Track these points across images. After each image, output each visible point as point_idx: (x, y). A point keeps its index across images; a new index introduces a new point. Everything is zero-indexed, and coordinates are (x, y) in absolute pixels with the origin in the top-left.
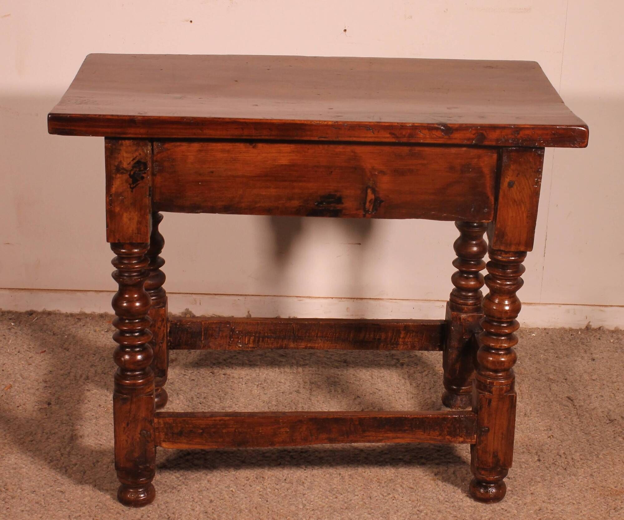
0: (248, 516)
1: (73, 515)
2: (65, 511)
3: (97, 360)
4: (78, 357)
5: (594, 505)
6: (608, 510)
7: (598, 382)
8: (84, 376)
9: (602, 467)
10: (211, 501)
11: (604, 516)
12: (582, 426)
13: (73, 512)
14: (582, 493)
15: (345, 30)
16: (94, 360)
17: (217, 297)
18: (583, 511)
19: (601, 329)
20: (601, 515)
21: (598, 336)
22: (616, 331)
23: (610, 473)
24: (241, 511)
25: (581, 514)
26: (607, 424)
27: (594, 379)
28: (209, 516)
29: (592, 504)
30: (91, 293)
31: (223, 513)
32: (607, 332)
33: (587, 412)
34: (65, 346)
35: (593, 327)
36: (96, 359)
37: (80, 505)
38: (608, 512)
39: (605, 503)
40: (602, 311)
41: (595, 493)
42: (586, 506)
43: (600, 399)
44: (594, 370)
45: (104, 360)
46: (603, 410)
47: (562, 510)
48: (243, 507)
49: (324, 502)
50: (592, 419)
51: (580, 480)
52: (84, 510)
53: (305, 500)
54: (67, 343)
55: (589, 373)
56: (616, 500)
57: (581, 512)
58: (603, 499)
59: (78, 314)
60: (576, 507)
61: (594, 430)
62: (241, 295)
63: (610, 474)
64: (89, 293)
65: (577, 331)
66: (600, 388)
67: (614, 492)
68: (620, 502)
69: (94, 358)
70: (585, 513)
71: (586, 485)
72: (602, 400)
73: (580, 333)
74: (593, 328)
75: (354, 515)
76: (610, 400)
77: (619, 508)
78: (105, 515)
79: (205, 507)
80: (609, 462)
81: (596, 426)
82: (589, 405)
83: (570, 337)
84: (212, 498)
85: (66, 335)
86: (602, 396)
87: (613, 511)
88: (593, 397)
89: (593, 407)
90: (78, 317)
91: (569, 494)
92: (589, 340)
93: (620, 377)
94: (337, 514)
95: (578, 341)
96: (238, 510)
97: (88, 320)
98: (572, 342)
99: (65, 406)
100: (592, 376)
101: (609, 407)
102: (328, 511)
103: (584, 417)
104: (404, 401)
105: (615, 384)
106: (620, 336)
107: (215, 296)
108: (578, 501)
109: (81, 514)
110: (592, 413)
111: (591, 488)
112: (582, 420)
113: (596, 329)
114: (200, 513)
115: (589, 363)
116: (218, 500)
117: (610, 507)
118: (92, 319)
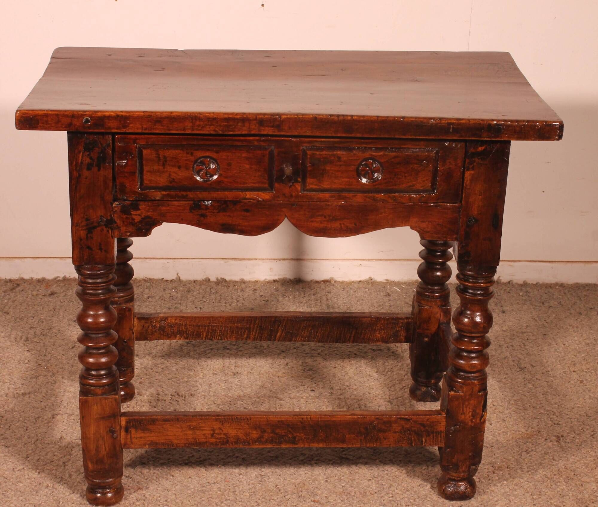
1: (16, 468)
2: (9, 465)
3: (36, 323)
4: (18, 320)
5: (506, 448)
6: (519, 453)
7: (508, 333)
8: (24, 338)
9: (513, 412)
11: (516, 458)
12: (494, 374)
14: (495, 437)
15: (263, 5)
16: (33, 323)
17: (147, 260)
18: (496, 454)
19: (511, 283)
20: (513, 457)
21: (508, 290)
22: (524, 285)
23: (521, 417)
25: (494, 456)
26: (518, 372)
27: (504, 330)
29: (505, 447)
30: (28, 259)
32: (516, 286)
33: (498, 361)
34: (5, 310)
35: (502, 281)
36: (35, 321)
38: (520, 454)
39: (517, 446)
40: (510, 266)
41: (507, 437)
42: (499, 449)
43: (511, 348)
44: (504, 321)
45: (43, 322)
46: (514, 359)
50: (503, 367)
54: (7, 307)
55: (499, 325)
57: (494, 455)
58: (515, 441)
59: (17, 280)
60: (490, 450)
61: (505, 378)
62: (170, 258)
63: (521, 419)
64: (26, 260)
66: (511, 339)
67: (525, 436)
68: (531, 444)
69: (33, 321)
70: (498, 455)
71: (499, 429)
72: (513, 349)
76: (520, 349)
77: (530, 450)
80: (520, 408)
81: (507, 374)
82: (500, 355)
85: (6, 299)
86: (512, 346)
87: (525, 453)
88: (504, 347)
89: (504, 357)
90: (16, 282)
92: (499, 294)
93: (529, 328)
97: (26, 285)
99: (6, 366)
100: (502, 327)
101: (520, 356)
103: (496, 366)
105: (525, 334)
106: (528, 289)
107: (145, 260)
108: (491, 444)
110: (504, 362)
111: (503, 432)
112: (494, 369)
113: (505, 283)
115: (499, 315)
117: (522, 449)
118: (30, 284)
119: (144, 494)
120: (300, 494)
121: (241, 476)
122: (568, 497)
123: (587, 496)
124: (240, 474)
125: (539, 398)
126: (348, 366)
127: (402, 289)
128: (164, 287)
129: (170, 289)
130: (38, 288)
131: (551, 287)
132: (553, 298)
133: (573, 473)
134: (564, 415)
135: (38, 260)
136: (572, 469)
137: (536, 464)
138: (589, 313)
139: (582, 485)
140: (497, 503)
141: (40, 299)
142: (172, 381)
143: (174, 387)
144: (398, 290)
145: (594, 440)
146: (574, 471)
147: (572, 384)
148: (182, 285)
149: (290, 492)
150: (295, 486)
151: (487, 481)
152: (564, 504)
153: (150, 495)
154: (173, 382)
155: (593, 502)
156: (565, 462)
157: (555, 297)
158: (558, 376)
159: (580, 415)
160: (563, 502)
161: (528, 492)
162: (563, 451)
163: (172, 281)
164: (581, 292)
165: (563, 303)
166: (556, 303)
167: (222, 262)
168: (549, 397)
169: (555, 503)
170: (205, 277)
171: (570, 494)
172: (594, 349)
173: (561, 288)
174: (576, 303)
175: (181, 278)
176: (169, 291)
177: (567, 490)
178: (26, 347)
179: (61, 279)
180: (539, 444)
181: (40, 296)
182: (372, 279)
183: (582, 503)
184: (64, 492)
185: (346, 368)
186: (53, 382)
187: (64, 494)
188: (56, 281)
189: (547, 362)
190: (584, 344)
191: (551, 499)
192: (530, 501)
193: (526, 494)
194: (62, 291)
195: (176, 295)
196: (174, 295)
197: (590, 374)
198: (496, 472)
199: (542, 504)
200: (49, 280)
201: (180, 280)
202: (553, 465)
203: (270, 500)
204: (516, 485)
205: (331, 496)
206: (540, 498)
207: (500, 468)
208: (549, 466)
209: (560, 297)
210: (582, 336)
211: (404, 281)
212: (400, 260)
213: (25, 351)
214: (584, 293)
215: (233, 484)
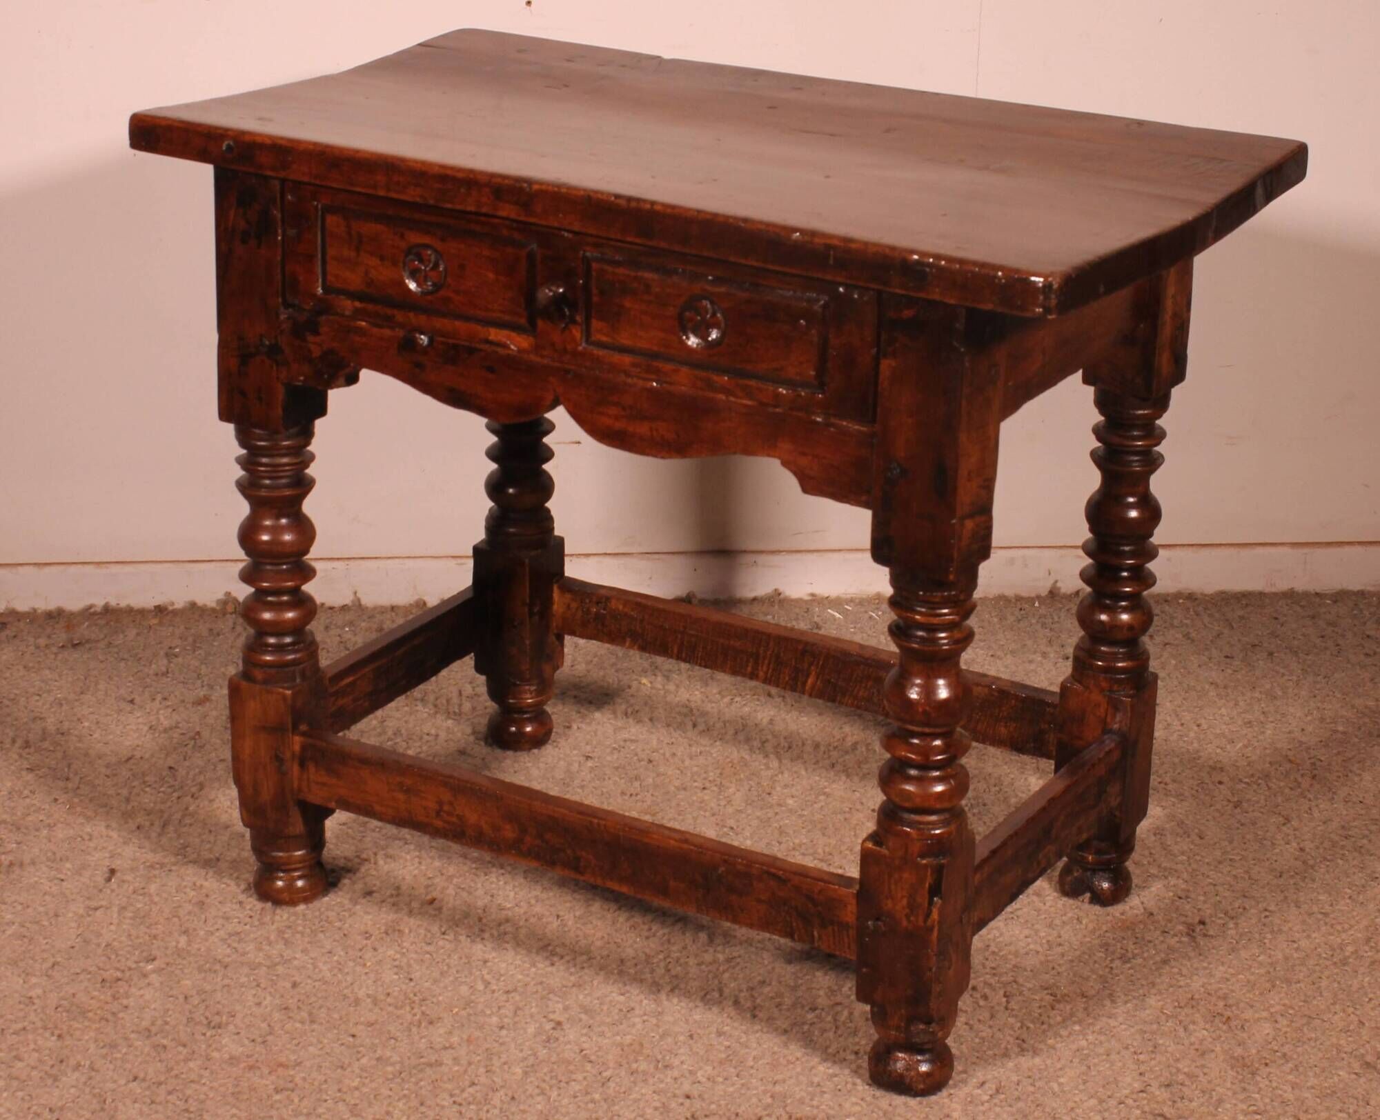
0: (371, 1010)
1: (9, 1028)
6: (1107, 961)
8: (19, 742)
10: (295, 985)
11: (1101, 973)
13: (11, 1021)
20: (1092, 971)
24: (357, 1002)
25: (1054, 972)
28: (291, 1015)
30: (26, 568)
31: (320, 1007)
35: (1063, 590)
37: (22, 1006)
38: (1110, 965)
39: (1101, 947)
45: (61, 705)
47: (1015, 966)
48: (361, 994)
49: (528, 975)
51: (1048, 904)
52: (32, 1017)
53: (488, 974)
56: (1123, 938)
58: (1098, 938)
62: (338, 559)
64: (21, 570)
65: (1031, 600)
67: (1119, 925)
68: (1131, 942)
70: (1061, 970)
73: (1037, 604)
74: (1064, 594)
75: (589, 999)
77: (1130, 955)
78: (76, 1025)
79: (282, 996)
83: (1017, 613)
84: (298, 979)
87: (1119, 962)
91: (1026, 932)
92: (1056, 619)
94: (557, 999)
95: (1034, 621)
96: (352, 999)
97: (22, 625)
98: (1022, 624)
102: (537, 992)
104: (683, 762)
109: (26, 1024)
113: (1070, 595)
114: (272, 1010)
115: (1058, 665)
116: (309, 981)
117: (1113, 953)
118: (32, 622)
119: (292, 1076)
120: (634, 1066)
121: (504, 1032)
122: (1213, 1055)
123: (1254, 1051)
124: (502, 1028)
125: (1147, 842)
126: (733, 785)
127: (844, 613)
128: (328, 621)
129: (338, 627)
130: (49, 630)
131: (1166, 601)
132: (1172, 625)
133: (1221, 1004)
134: (1200, 877)
135: (47, 570)
136: (1220, 993)
137: (1142, 985)
138: (1249, 653)
139: (1242, 1027)
140: (1060, 1073)
141: (53, 656)
142: (350, 828)
143: (351, 841)
144: (837, 615)
145: (1266, 930)
146: (1225, 998)
147: (1217, 810)
148: (365, 617)
149: (611, 1065)
150: (623, 1050)
151: (1038, 1026)
152: (1206, 1070)
153: (304, 1079)
154: (350, 831)
155: (1266, 1065)
156: (1205, 981)
157: (1176, 622)
158: (1187, 794)
159: (1235, 877)
160: (1203, 1066)
161: (1127, 1048)
162: (1200, 955)
163: (344, 608)
164: (1233, 610)
165: (1193, 635)
166: (1179, 636)
167: (453, 563)
168: (1169, 840)
169: (1186, 1070)
170: (416, 598)
171: (1218, 1049)
172: (1263, 733)
173: (1189, 604)
174: (1222, 633)
175: (363, 602)
176: (338, 631)
177: (1210, 1040)
178: (25, 762)
179: (99, 609)
180: (1150, 942)
181: (54, 649)
182: (780, 594)
183: (1244, 1065)
184: (116, 1077)
185: (728, 788)
186: (87, 837)
187: (115, 1082)
188: (88, 614)
189: (1163, 764)
190: (1240, 722)
191: (1177, 1060)
192: (1133, 1067)
193: (1124, 1052)
194: (102, 636)
195: (354, 639)
196: (349, 639)
197: (1255, 787)
198: (1057, 1006)
199: (1159, 1073)
200: (72, 614)
201: (360, 605)
202: (1180, 987)
203: (567, 1083)
204: (1100, 1033)
205: (701, 1068)
206: (1154, 1059)
207: (1064, 998)
208: (1171, 989)
209: (1188, 622)
210: (1236, 705)
211: (848, 596)
212: (840, 550)
213: (22, 769)
214: (1241, 613)
215: (487, 1049)
